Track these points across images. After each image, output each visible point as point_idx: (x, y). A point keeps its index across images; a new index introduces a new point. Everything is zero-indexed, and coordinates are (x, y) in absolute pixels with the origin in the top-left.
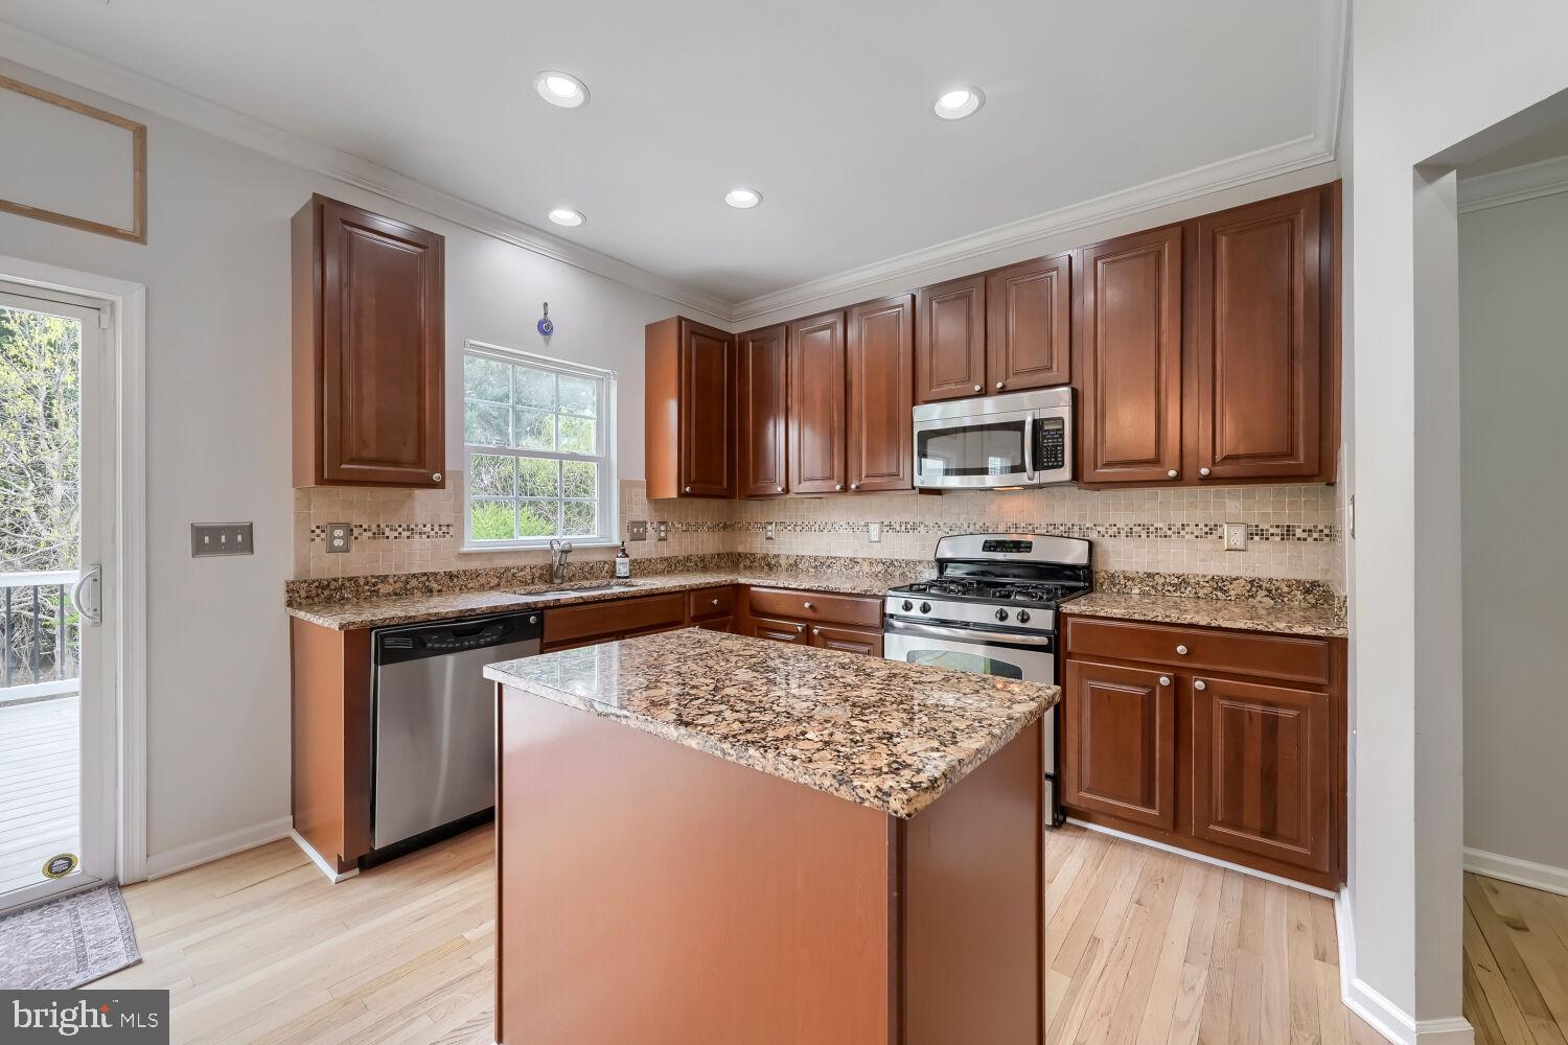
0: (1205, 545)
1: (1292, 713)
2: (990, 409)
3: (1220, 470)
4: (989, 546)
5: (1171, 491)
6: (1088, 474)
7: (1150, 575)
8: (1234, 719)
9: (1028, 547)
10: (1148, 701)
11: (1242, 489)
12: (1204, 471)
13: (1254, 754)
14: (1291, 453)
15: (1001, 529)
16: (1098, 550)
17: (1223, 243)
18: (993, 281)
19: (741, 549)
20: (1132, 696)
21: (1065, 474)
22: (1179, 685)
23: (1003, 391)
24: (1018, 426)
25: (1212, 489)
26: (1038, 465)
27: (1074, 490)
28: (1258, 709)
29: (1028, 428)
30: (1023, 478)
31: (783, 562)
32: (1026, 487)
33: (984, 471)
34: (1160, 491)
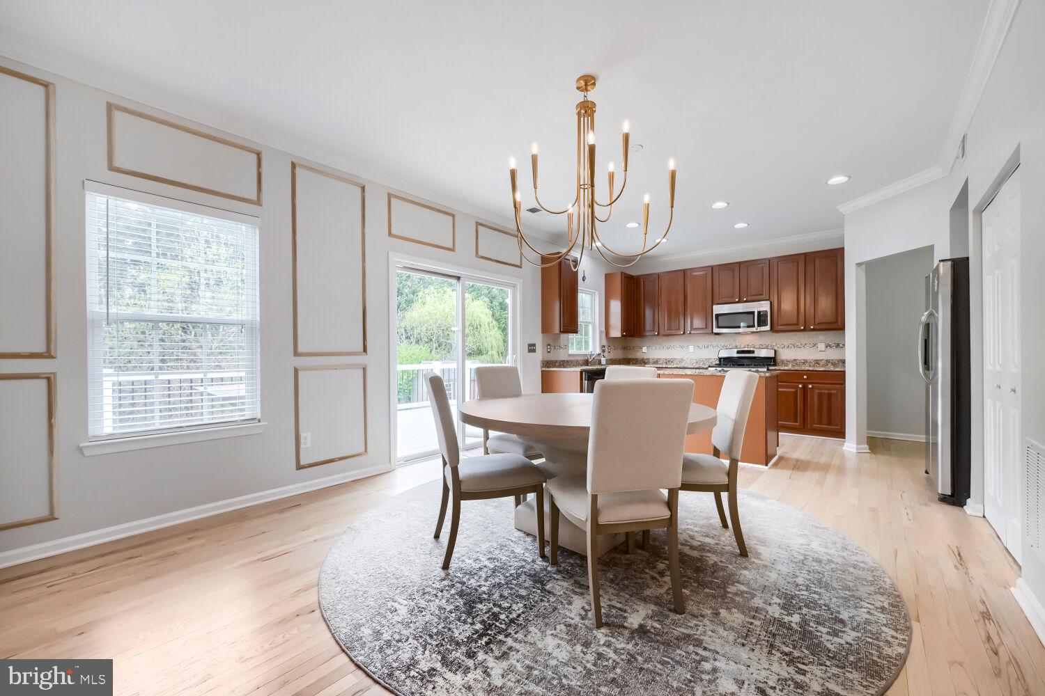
0: (813, 350)
1: (834, 392)
2: (740, 308)
3: (817, 327)
4: (738, 352)
5: (802, 333)
6: (776, 328)
7: (795, 360)
8: (820, 394)
9: (753, 352)
10: (796, 393)
11: (823, 332)
12: (812, 327)
13: (825, 403)
14: (837, 322)
15: (742, 346)
16: (777, 353)
17: (817, 261)
18: (742, 266)
19: (630, 357)
20: (791, 392)
21: (768, 328)
22: (805, 387)
23: (746, 302)
24: (753, 313)
25: (815, 333)
26: (759, 325)
27: (770, 333)
28: (826, 391)
29: (756, 314)
30: (754, 329)
31: (651, 361)
32: (753, 332)
33: (739, 327)
34: (798, 334)
